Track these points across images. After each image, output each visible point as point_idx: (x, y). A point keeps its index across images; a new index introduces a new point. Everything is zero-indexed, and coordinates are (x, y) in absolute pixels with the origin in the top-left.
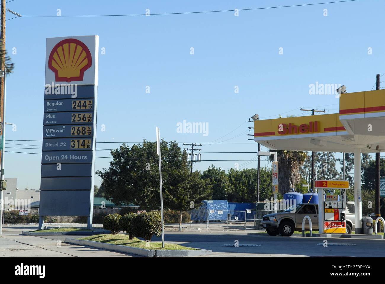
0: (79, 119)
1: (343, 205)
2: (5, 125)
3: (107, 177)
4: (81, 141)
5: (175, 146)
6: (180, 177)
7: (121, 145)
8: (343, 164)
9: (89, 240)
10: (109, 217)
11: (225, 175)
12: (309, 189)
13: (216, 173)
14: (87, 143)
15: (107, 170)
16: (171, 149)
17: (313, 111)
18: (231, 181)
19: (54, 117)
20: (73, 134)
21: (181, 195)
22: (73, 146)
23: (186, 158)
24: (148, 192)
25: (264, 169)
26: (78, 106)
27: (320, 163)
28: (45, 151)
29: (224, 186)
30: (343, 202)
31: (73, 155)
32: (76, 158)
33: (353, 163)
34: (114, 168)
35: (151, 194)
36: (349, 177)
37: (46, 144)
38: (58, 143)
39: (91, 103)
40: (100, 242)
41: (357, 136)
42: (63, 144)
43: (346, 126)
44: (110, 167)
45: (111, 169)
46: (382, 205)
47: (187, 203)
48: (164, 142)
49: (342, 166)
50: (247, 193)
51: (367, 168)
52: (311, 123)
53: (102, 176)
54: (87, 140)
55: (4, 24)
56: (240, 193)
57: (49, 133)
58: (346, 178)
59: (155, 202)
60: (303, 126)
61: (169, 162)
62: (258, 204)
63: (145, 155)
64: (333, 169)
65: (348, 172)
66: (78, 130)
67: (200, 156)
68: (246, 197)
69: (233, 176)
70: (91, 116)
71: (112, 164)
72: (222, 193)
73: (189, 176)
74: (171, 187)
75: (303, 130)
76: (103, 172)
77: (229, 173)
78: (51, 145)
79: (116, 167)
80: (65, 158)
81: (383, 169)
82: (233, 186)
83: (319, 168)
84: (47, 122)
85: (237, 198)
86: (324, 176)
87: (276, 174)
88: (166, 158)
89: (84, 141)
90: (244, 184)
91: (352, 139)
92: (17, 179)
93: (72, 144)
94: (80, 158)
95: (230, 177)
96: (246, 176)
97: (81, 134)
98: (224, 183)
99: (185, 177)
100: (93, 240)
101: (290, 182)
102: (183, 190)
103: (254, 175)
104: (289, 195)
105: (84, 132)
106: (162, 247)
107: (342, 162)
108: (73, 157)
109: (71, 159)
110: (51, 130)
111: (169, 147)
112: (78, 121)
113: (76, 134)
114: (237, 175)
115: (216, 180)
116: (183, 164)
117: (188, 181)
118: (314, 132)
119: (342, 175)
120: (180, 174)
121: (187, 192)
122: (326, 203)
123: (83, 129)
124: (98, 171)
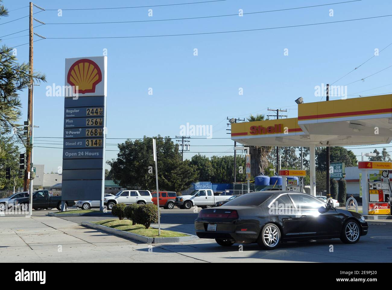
0: (92, 123)
1: (301, 189)
2: (33, 128)
3: (115, 165)
4: (94, 141)
5: (169, 140)
6: (173, 165)
7: (126, 140)
8: (301, 151)
9: (101, 224)
10: (116, 206)
11: (209, 161)
12: (274, 173)
13: (202, 160)
14: (99, 142)
15: (115, 160)
16: (166, 143)
17: (277, 110)
18: (213, 166)
19: (72, 121)
20: (88, 135)
21: (174, 179)
22: (88, 144)
23: (178, 149)
24: (148, 177)
25: (239, 156)
26: (91, 113)
27: (283, 150)
28: (66, 149)
29: (208, 170)
30: (301, 187)
31: (88, 152)
32: (90, 154)
33: (309, 150)
34: (121, 158)
35: (150, 179)
36: (306, 161)
37: (66, 143)
38: (75, 142)
39: (102, 110)
40: (110, 227)
41: (312, 136)
42: (80, 144)
43: (303, 128)
44: (118, 158)
45: (118, 159)
46: (331, 185)
47: (179, 186)
48: (160, 137)
49: (300, 152)
50: (226, 175)
51: (320, 153)
52: (275, 125)
53: (111, 165)
54: (99, 140)
55: (32, 45)
56: (221, 175)
57: (68, 134)
58: (304, 162)
59: (153, 186)
60: (270, 128)
61: (164, 153)
62: (235, 185)
63: (145, 148)
64: (293, 155)
65: (305, 157)
66: (92, 132)
67: (188, 147)
68: (225, 178)
69: (215, 162)
70: (102, 121)
71: (119, 155)
72: (206, 176)
73: (180, 164)
74: (166, 173)
75: (270, 131)
76: (112, 161)
77: (212, 159)
78: (70, 144)
79: (122, 158)
80: (81, 154)
81: (332, 154)
82: (215, 170)
83: (282, 154)
84: (67, 126)
85: (218, 179)
86: (286, 160)
87: (249, 164)
88: (162, 150)
89: (96, 141)
90: (223, 168)
91: (308, 137)
92: (44, 165)
93: (87, 143)
94: (93, 154)
95: (212, 162)
96: (225, 162)
97: (94, 135)
98: (208, 167)
99: (177, 165)
100: (104, 224)
101: (260, 167)
102: (175, 175)
103: (232, 161)
104: (259, 177)
105: (96, 134)
106: (158, 234)
107: (300, 149)
108: (88, 153)
109: (86, 155)
110: (70, 132)
111: (164, 141)
112: (91, 124)
113: (90, 135)
114: (218, 161)
115: (201, 165)
116: (176, 155)
117: (179, 168)
118: (278, 132)
119: (301, 159)
120: (174, 163)
121: (179, 177)
122: (288, 188)
123: (95, 131)
124: (108, 161)
